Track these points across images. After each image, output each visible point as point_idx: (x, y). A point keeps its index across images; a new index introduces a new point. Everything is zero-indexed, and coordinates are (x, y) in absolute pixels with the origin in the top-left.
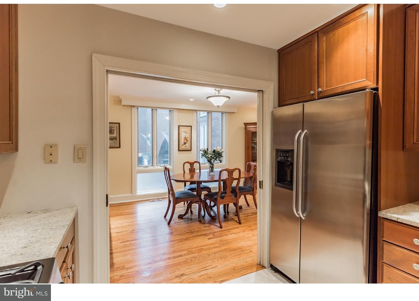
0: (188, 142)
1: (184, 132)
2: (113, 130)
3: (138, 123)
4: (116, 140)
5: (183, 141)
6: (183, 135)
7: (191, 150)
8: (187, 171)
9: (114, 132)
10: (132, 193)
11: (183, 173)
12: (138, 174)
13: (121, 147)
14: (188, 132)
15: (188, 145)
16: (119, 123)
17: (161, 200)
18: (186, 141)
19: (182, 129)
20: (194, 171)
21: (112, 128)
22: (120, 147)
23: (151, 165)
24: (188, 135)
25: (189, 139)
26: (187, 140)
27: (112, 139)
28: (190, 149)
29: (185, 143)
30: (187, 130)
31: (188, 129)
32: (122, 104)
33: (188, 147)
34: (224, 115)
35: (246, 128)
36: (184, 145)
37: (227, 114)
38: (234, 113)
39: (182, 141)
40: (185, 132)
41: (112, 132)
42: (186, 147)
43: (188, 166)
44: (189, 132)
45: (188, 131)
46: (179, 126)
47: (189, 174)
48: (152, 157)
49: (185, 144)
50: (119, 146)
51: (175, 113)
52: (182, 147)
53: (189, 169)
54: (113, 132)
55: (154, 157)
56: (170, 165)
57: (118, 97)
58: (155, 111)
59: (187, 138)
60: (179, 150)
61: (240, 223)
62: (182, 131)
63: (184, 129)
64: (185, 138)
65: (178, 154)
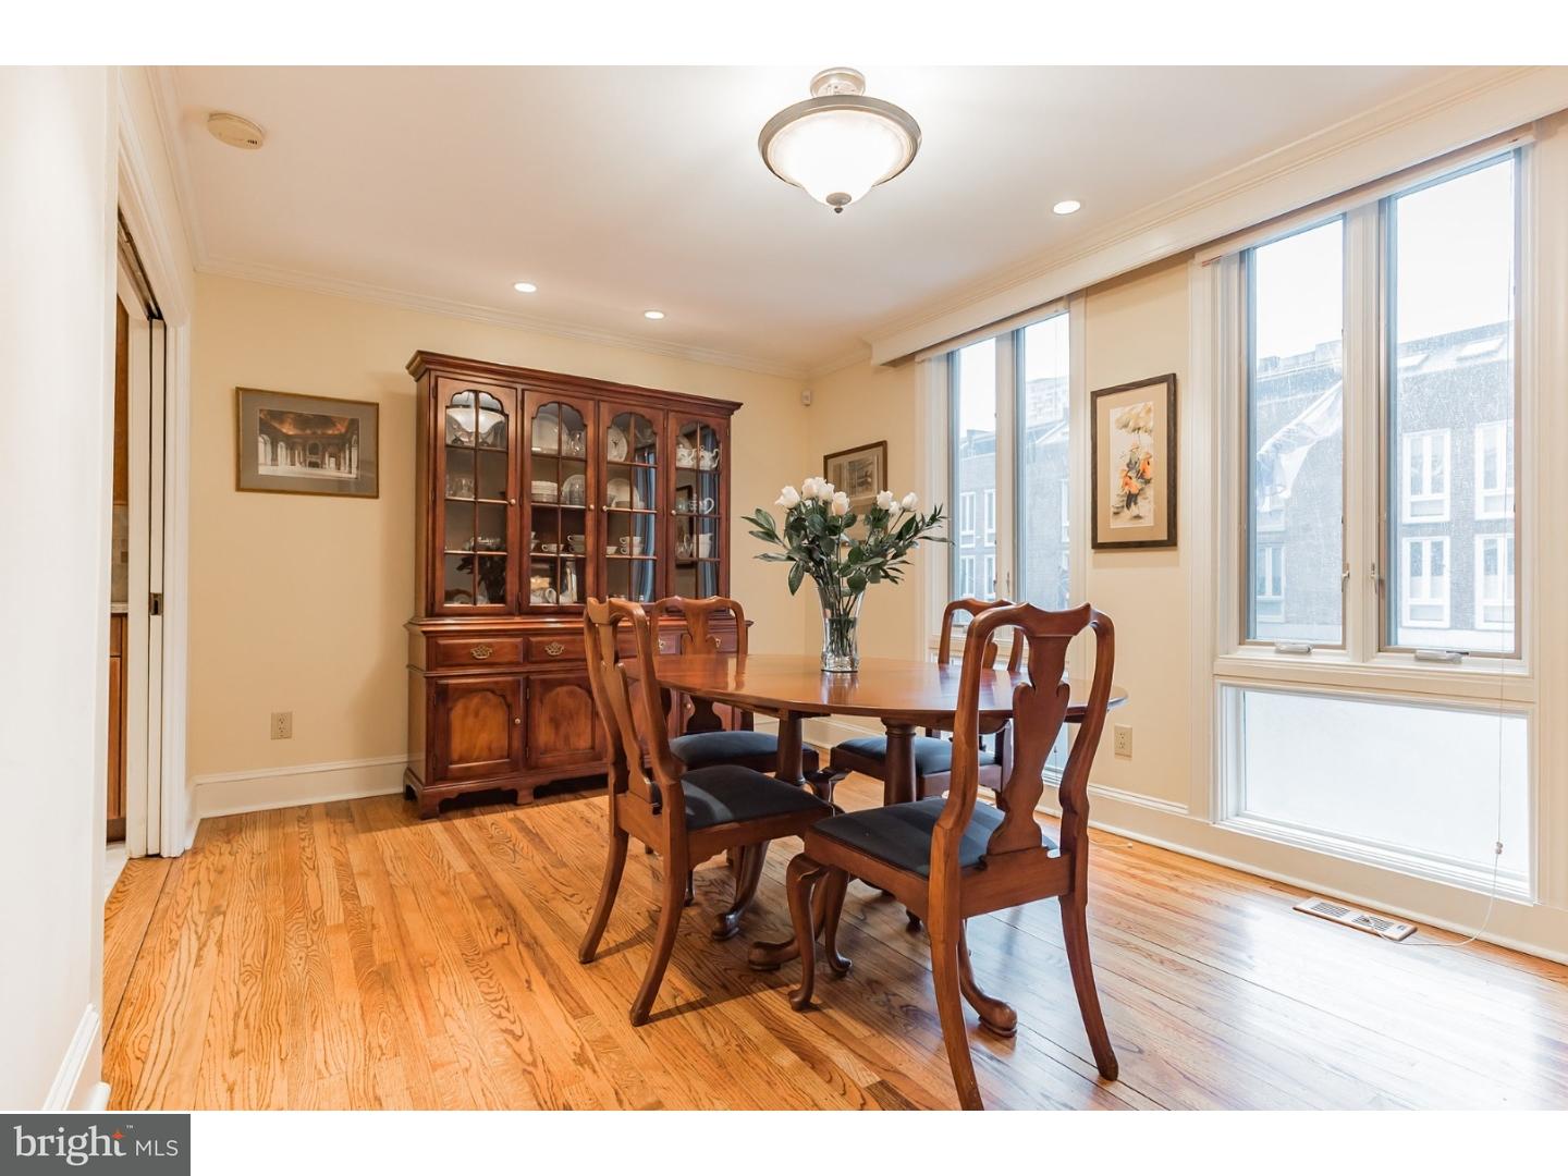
0: (1150, 492)
1: (1126, 426)
5: (1121, 482)
6: (1119, 447)
7: (1170, 542)
14: (1151, 424)
15: (1150, 507)
18: (1136, 485)
19: (1116, 411)
24: (1151, 445)
25: (1158, 471)
26: (1141, 475)
28: (1168, 536)
29: (1131, 499)
30: (1140, 407)
31: (1153, 404)
33: (1148, 522)
36: (1127, 514)
39: (1113, 492)
40: (1131, 424)
42: (1139, 524)
44: (1159, 419)
45: (1149, 411)
46: (1094, 396)
49: (1128, 506)
52: (1117, 526)
59: (1141, 466)
60: (1096, 544)
62: (1111, 419)
63: (1127, 409)
64: (1130, 465)
65: (1096, 565)
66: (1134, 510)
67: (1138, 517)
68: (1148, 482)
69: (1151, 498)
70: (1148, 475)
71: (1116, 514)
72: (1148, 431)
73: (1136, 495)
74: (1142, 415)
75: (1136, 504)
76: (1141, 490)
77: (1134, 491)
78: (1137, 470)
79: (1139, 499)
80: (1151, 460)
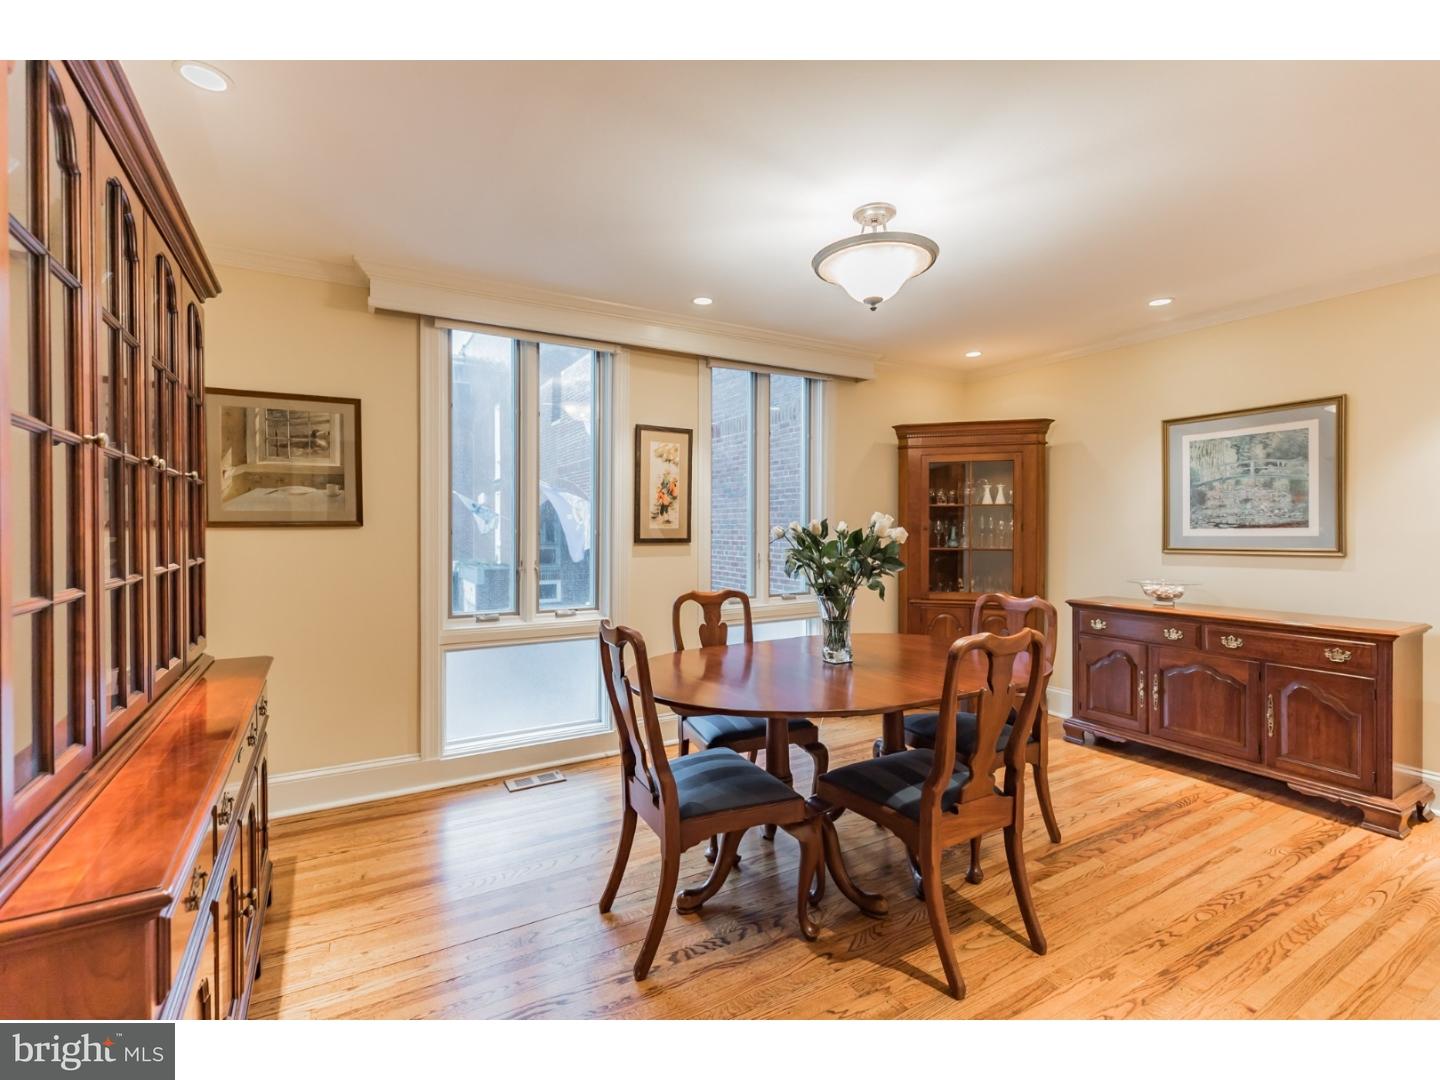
0: (676, 505)
1: (661, 456)
2: (327, 437)
3: (450, 405)
4: (342, 488)
5: (656, 495)
6: (656, 471)
7: (687, 540)
8: (693, 641)
9: (329, 443)
10: (419, 751)
11: (673, 650)
12: (449, 654)
13: (364, 523)
14: (678, 459)
15: (675, 515)
16: (357, 403)
17: (560, 777)
18: (667, 499)
19: (652, 444)
20: (722, 642)
21: (320, 422)
22: (359, 521)
23: (511, 608)
24: (676, 473)
25: (680, 491)
26: (670, 493)
27: (321, 479)
28: (685, 536)
29: (664, 509)
30: (671, 445)
31: (678, 445)
32: (376, 300)
33: (675, 525)
34: (819, 388)
35: (902, 449)
36: (660, 518)
37: (832, 385)
38: (857, 380)
39: (652, 499)
40: (665, 456)
41: (319, 446)
42: (667, 526)
43: (693, 617)
44: (681, 456)
45: (676, 450)
46: (638, 429)
47: (698, 653)
48: (518, 573)
49: (662, 513)
50: (354, 518)
51: (623, 365)
52: (652, 528)
53: (702, 628)
54: (323, 443)
55: (525, 570)
56: (597, 608)
57: (353, 267)
58: (529, 352)
59: (671, 486)
60: (638, 540)
61: (1037, 946)
62: (652, 451)
63: (664, 444)
64: (664, 485)
65: (635, 555)
66: (666, 516)
67: (668, 522)
68: (675, 498)
69: (678, 510)
70: (675, 494)
71: (654, 518)
72: (676, 464)
73: (667, 507)
74: (672, 451)
75: (667, 512)
76: (671, 503)
77: (666, 503)
78: (667, 488)
79: (669, 509)
80: (677, 484)
